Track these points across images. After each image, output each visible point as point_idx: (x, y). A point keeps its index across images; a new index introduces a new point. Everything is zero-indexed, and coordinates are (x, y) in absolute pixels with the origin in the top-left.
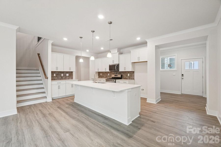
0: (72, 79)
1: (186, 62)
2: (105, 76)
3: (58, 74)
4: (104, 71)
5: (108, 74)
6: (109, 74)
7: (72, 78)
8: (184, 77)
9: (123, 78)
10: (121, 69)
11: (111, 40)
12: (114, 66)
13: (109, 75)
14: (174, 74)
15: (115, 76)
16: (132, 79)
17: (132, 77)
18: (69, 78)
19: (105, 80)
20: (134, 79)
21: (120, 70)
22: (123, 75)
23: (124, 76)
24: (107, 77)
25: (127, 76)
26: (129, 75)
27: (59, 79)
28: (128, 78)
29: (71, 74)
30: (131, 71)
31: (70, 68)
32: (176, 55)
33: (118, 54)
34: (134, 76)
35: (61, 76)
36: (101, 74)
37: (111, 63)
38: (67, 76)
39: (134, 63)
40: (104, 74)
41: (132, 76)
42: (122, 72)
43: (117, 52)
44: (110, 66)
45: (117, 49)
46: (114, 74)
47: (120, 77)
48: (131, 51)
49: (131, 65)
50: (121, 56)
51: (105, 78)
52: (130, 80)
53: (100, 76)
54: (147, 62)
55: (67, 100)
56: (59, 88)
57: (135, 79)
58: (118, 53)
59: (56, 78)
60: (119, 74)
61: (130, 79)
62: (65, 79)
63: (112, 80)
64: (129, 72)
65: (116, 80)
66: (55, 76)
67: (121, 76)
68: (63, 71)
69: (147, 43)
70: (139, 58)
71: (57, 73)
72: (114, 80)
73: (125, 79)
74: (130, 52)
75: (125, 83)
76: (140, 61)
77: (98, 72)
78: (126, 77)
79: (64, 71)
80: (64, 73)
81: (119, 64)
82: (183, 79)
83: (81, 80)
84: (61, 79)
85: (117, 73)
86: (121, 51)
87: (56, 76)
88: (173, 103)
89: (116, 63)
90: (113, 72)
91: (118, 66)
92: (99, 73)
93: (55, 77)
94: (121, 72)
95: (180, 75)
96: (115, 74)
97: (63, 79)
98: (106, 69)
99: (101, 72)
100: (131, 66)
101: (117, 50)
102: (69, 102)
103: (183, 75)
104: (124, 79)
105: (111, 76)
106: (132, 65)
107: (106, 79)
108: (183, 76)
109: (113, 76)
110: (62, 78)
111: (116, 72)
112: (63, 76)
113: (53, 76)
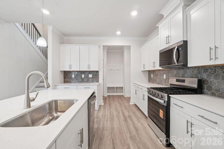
2: (158, 80)
3: (77, 75)
5: (163, 76)
6: (165, 75)
13: (165, 77)
15: (178, 81)
18: (93, 80)
19: (147, 90)
27: (79, 82)
29: (96, 75)
35: (81, 77)
36: (152, 75)
38: (90, 78)
46: (173, 76)
53: (150, 80)
62: (87, 82)
67: (201, 83)
71: (76, 73)
80: (86, 73)
84: (81, 82)
87: (75, 78)
92: (150, 72)
110: (83, 81)
112: (84, 77)
113: (71, 78)
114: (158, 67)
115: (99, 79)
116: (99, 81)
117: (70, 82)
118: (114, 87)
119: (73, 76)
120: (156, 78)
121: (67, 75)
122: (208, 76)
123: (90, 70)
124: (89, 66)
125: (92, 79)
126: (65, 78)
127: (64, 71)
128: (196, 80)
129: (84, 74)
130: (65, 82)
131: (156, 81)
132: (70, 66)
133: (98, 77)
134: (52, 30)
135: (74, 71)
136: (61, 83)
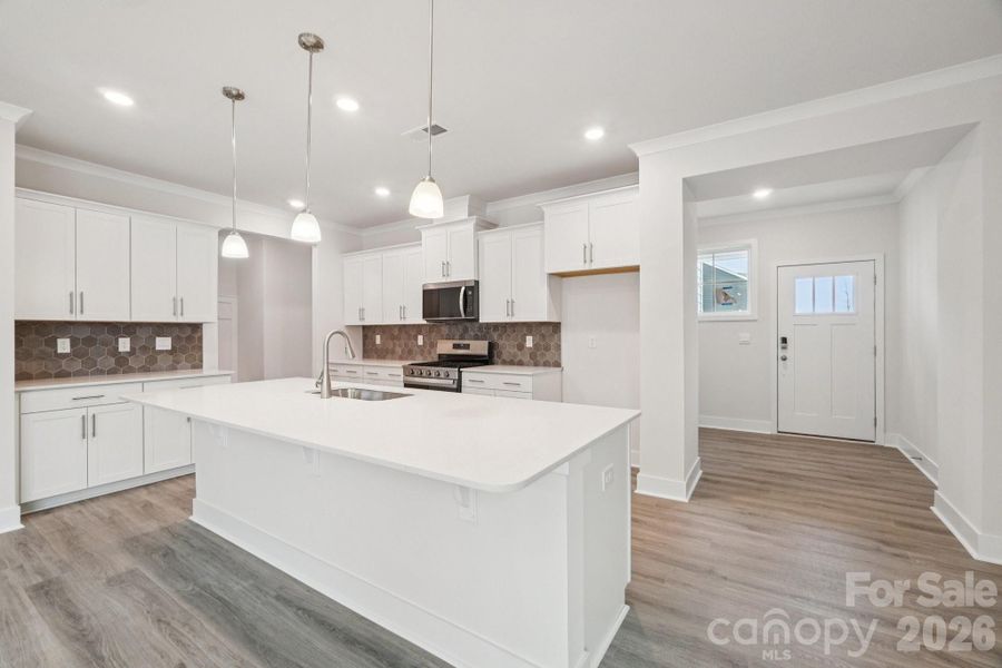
0: (194, 367)
1: (797, 281)
2: (398, 350)
3: (90, 341)
4: (393, 319)
5: (416, 340)
6: (420, 338)
7: (198, 365)
8: (788, 353)
9: (499, 357)
10: (490, 312)
11: (436, 130)
12: (450, 292)
13: (420, 342)
14: (745, 336)
15: (456, 346)
16: (546, 364)
17: (549, 356)
19: (401, 372)
20: (558, 364)
21: (483, 319)
22: (501, 342)
23: (507, 346)
24: (410, 352)
25: (521, 347)
26: (529, 342)
27: (100, 373)
28: (526, 359)
30: (546, 320)
31: (178, 304)
32: (753, 241)
33: (470, 226)
34: (558, 347)
35: (115, 351)
36: (378, 337)
37: (436, 279)
38: (161, 352)
39: (558, 278)
40: (393, 338)
41: (547, 349)
42: (496, 326)
43: (465, 215)
44: (427, 294)
45: (468, 196)
46: (449, 338)
47: (486, 353)
48: (545, 209)
49: (546, 288)
50: (489, 237)
51: (401, 358)
52: (540, 370)
53: (369, 351)
54: (636, 269)
55: (147, 505)
56: (89, 428)
57: (563, 365)
58: (474, 222)
59: (78, 365)
60: (476, 338)
61: (536, 365)
62: (145, 370)
63: (443, 370)
64: (530, 327)
65: (460, 373)
66: (64, 356)
67: (491, 346)
68: (126, 319)
69: (637, 170)
70: (588, 250)
71: (86, 333)
72: (454, 372)
73: (512, 363)
74: (540, 217)
75: (516, 388)
76: (595, 266)
77: (364, 327)
78: (515, 356)
79: (135, 319)
80: (139, 332)
81: (477, 282)
82: (784, 359)
83: (261, 378)
84: (112, 372)
85: (466, 330)
86: (491, 210)
87: (76, 353)
88: (768, 491)
89: (461, 274)
90: (445, 329)
91: (472, 291)
92: (368, 331)
93: (64, 362)
94: (488, 325)
95: (774, 342)
96: (457, 337)
97: (129, 371)
98: (403, 309)
99: (381, 326)
100: (542, 291)
101: (469, 206)
102: (151, 526)
103: (784, 340)
104: (504, 363)
105: (433, 345)
106: (550, 286)
107: (404, 367)
108: (784, 348)
109: (445, 347)
110: (121, 366)
111: (460, 327)
112: (128, 349)
113: (50, 354)
114: (419, 319)
115: (202, 356)
116: (202, 361)
120: (394, 344)
122: (500, 336)
125: (171, 357)
128: (486, 342)
129: (126, 334)
131: (393, 352)
133: (200, 348)
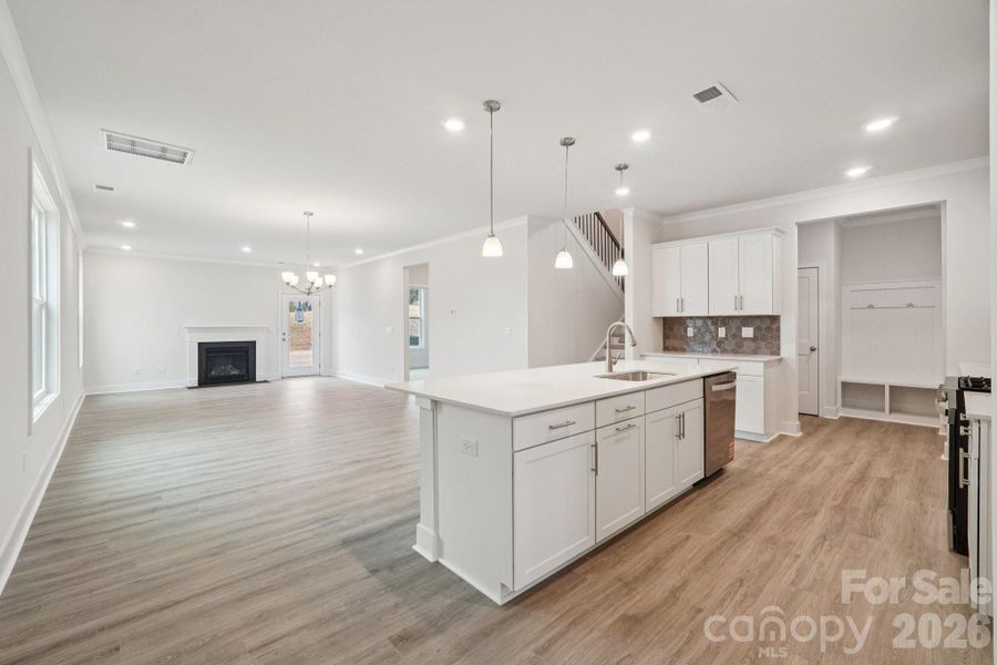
0: (773, 353)
7: (776, 351)
18: (758, 347)
29: (769, 329)
35: (715, 337)
38: (746, 339)
62: (736, 352)
80: (732, 324)
84: (715, 351)
87: (696, 337)
97: (725, 352)
110: (720, 348)
112: (724, 336)
113: (684, 337)
115: (779, 345)
116: (779, 349)
117: (683, 350)
118: (883, 386)
119: (690, 332)
121: (671, 329)
123: (742, 313)
124: (739, 301)
125: (753, 343)
126: (666, 337)
127: (665, 319)
129: (723, 325)
130: (666, 349)
132: (681, 303)
133: (778, 338)
134: (634, 217)
135: (691, 318)
136: (656, 351)
